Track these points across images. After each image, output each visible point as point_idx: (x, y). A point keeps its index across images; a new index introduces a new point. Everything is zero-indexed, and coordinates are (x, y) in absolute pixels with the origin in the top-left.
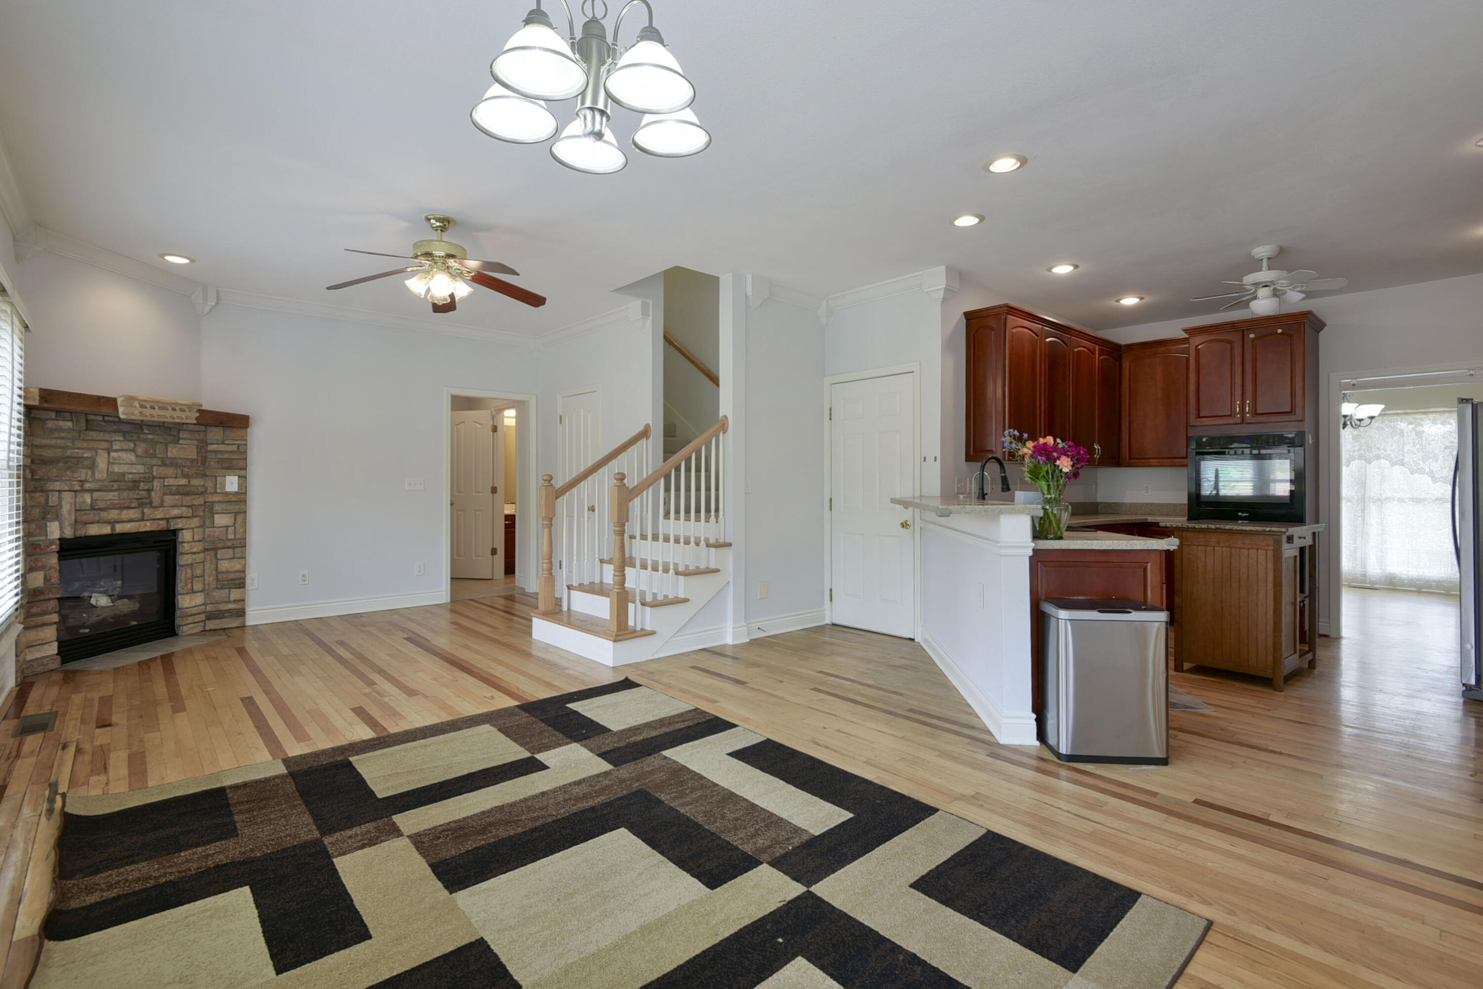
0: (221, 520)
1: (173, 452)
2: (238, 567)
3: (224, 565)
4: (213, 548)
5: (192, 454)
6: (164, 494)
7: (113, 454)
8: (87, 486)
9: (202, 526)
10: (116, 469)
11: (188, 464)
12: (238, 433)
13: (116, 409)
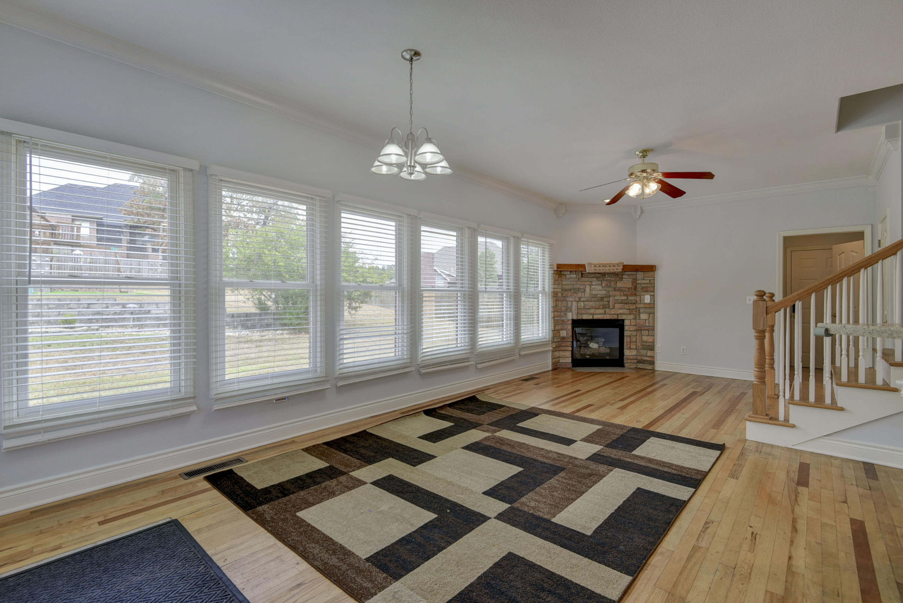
0: (643, 316)
1: (620, 284)
2: (651, 340)
3: (645, 338)
4: (640, 329)
5: (629, 285)
6: (615, 303)
7: (592, 287)
8: (582, 299)
9: (635, 319)
10: (594, 292)
11: (627, 290)
12: (651, 274)
13: (585, 268)
